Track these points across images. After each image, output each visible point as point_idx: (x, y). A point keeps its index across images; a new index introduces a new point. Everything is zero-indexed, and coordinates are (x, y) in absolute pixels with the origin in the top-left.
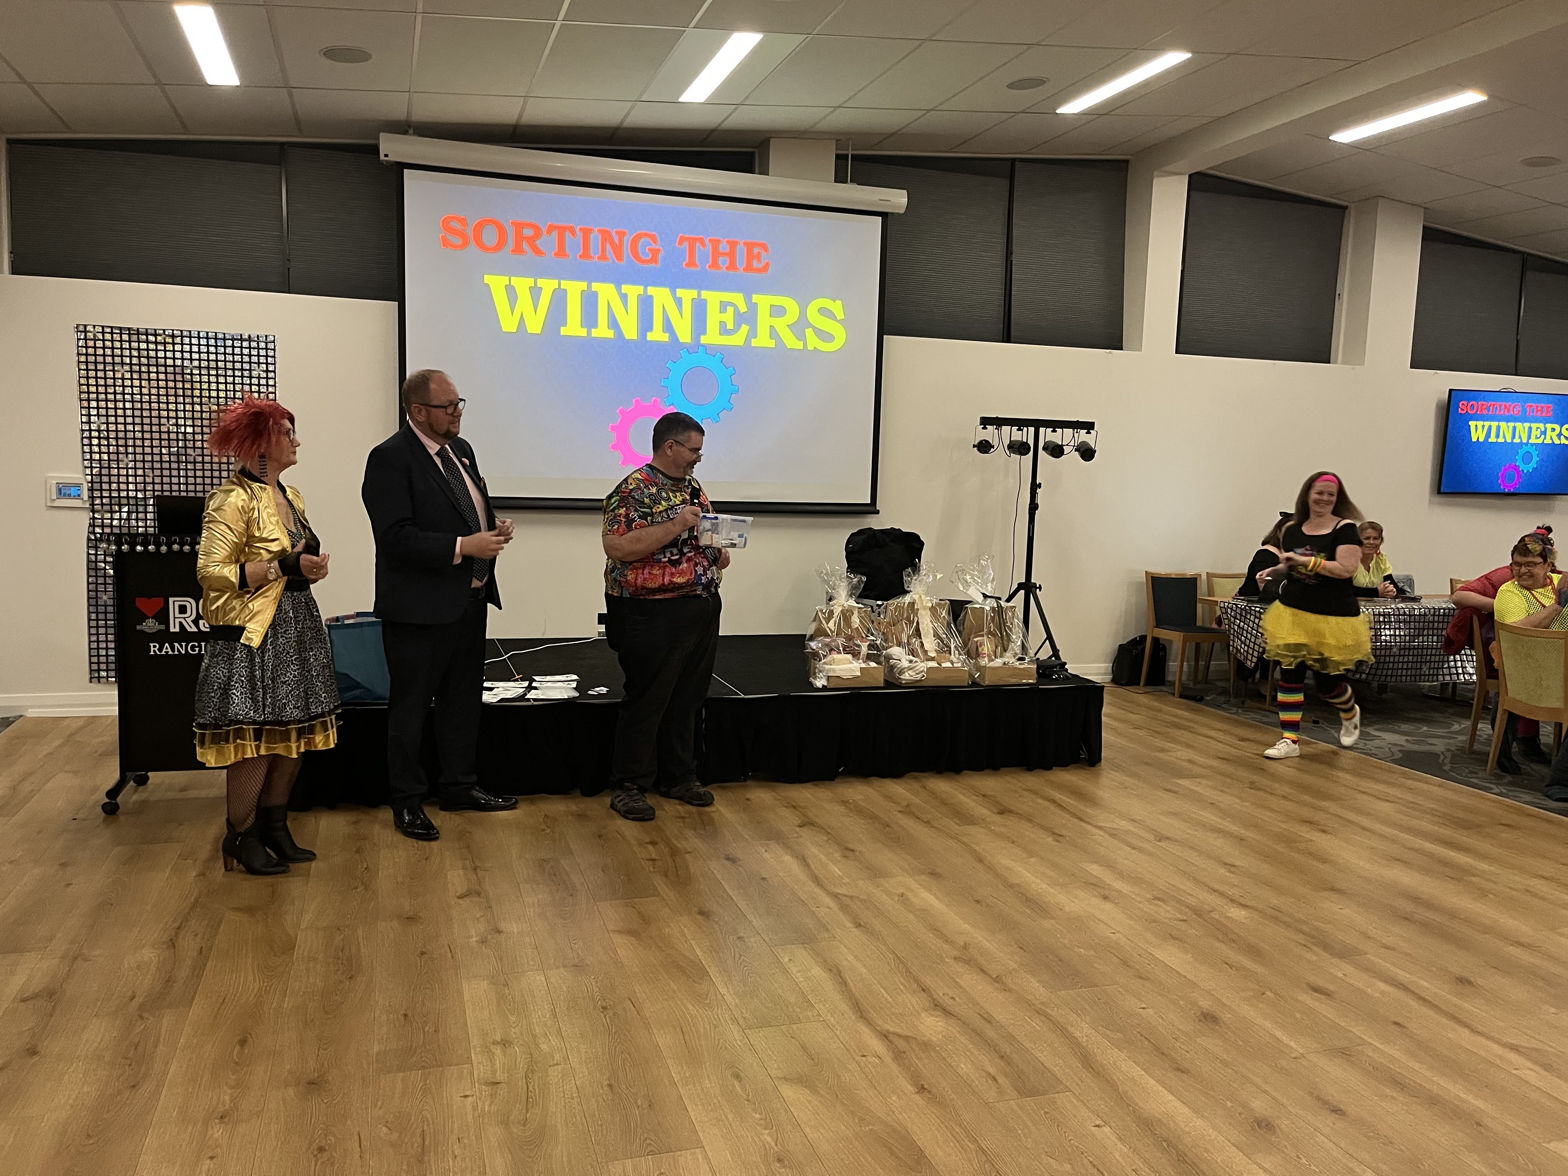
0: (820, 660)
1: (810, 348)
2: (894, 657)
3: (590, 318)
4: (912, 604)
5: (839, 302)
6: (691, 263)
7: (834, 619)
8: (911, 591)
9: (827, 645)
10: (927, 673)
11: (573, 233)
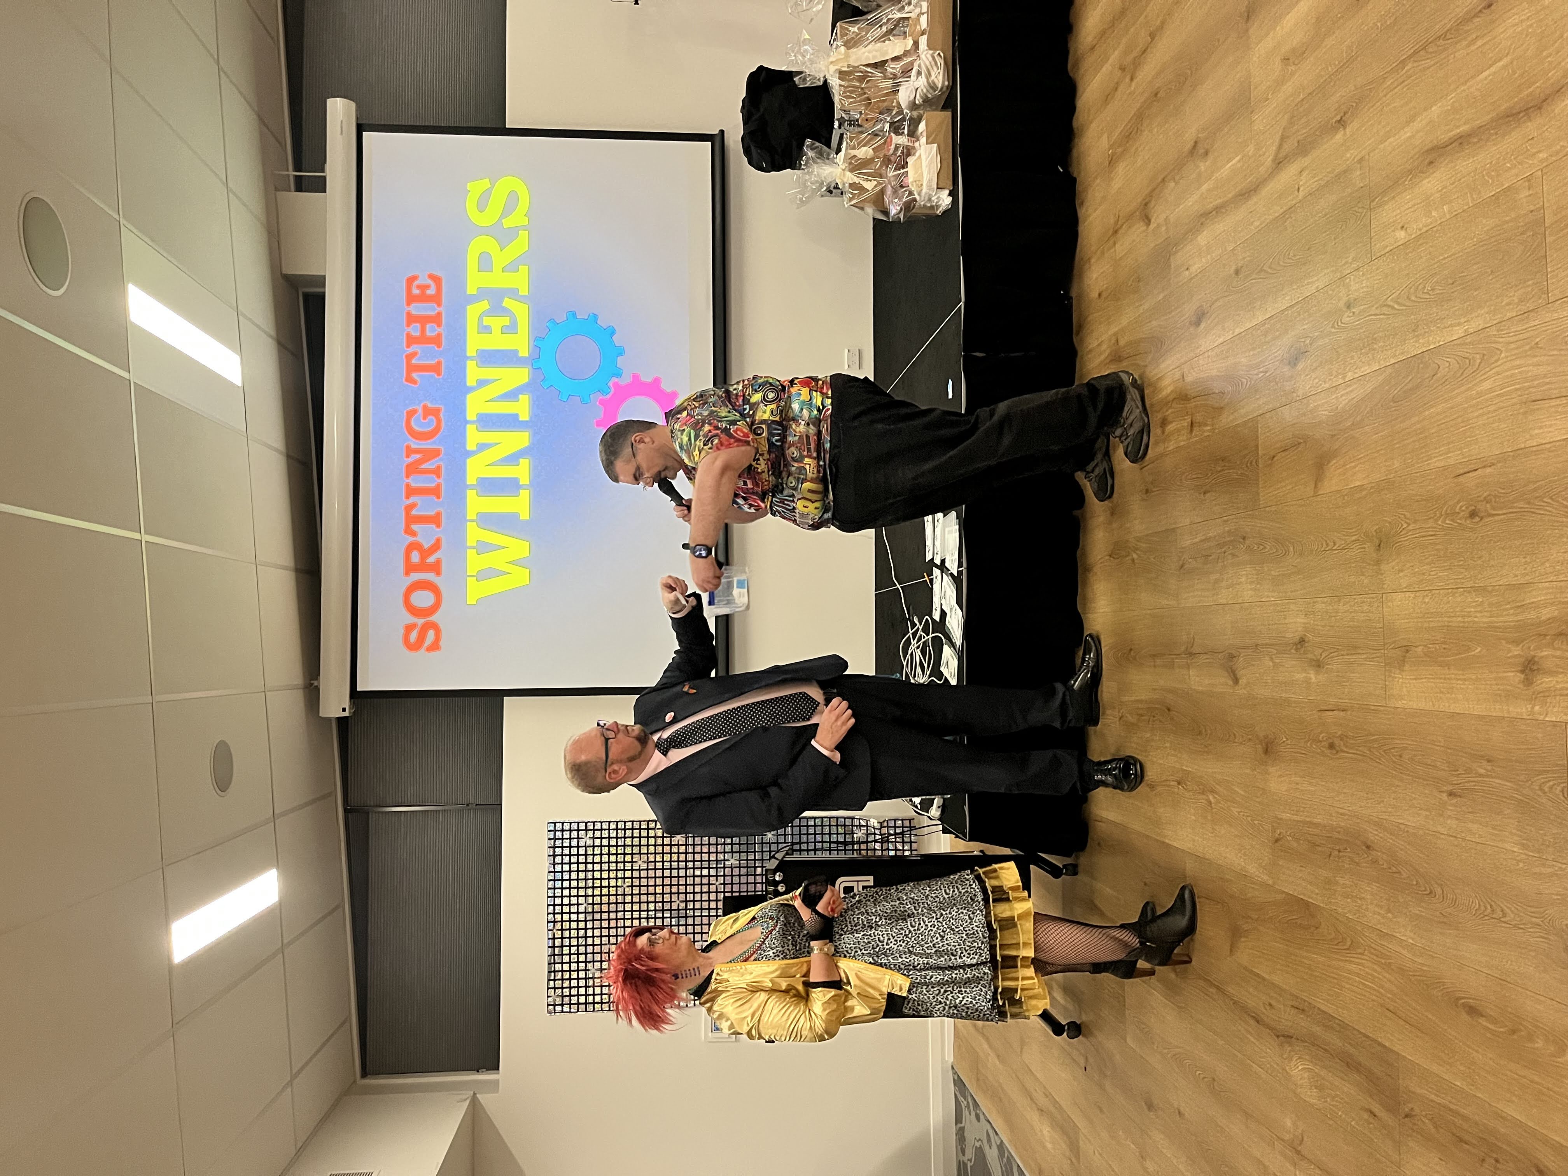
0: (915, 200)
1: (525, 221)
2: (912, 97)
3: (509, 486)
4: (842, 75)
5: (470, 186)
6: (436, 368)
7: (862, 182)
8: (825, 77)
9: (895, 192)
10: (936, 50)
11: (413, 506)
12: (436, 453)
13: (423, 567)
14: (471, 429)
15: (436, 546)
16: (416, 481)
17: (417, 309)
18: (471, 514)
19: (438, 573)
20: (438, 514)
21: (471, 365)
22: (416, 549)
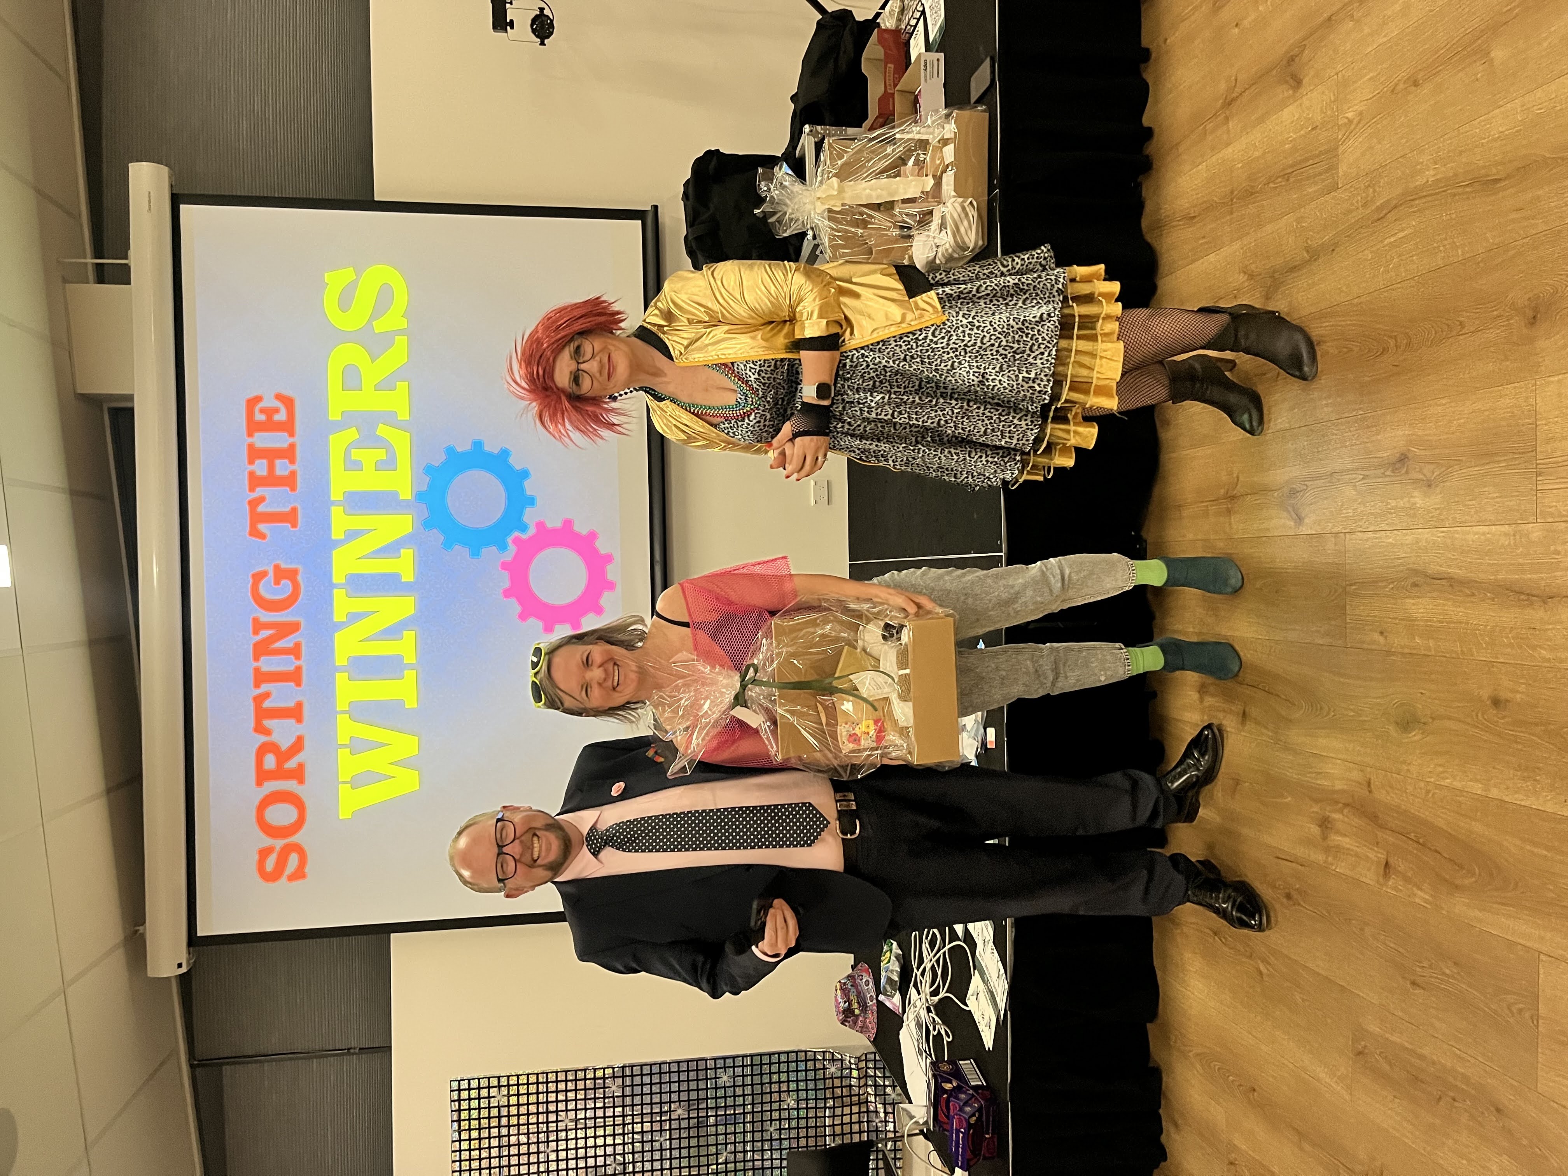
1: (403, 324)
2: (931, 254)
3: (390, 667)
4: (830, 215)
5: (328, 277)
6: (290, 517)
10: (967, 195)
11: (265, 696)
12: (294, 627)
13: (280, 773)
14: (339, 596)
15: (298, 745)
16: (268, 664)
17: (263, 440)
18: (342, 704)
19: (301, 781)
20: (299, 705)
21: (337, 514)
22: (270, 751)
